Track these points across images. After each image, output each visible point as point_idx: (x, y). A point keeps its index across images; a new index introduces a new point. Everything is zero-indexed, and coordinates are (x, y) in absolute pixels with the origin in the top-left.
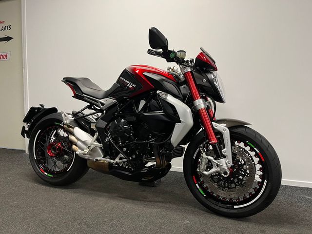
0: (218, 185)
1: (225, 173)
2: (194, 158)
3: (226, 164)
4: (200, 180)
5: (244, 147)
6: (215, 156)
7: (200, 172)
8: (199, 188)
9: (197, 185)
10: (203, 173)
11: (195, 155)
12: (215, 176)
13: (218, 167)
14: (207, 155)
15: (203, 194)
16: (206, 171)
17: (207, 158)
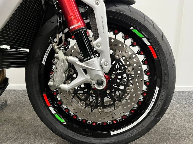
0: (87, 105)
1: (100, 83)
2: (44, 63)
3: (101, 66)
4: (56, 100)
5: (123, 41)
6: (81, 56)
7: (54, 86)
8: (54, 112)
9: (51, 108)
10: (60, 88)
11: (45, 59)
12: (79, 90)
13: (86, 73)
14: (65, 54)
15: (62, 120)
16: (65, 83)
17: (67, 60)
